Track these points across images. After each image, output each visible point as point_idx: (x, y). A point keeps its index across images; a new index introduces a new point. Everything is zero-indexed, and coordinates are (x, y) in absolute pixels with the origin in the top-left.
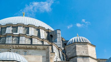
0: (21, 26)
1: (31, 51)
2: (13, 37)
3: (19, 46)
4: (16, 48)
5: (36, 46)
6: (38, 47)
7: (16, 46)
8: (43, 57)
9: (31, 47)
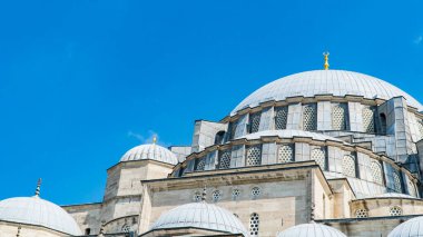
0: (297, 103)
2: (247, 147)
3: (239, 177)
4: (234, 183)
5: (280, 172)
6: (285, 173)
7: (233, 178)
8: (298, 198)
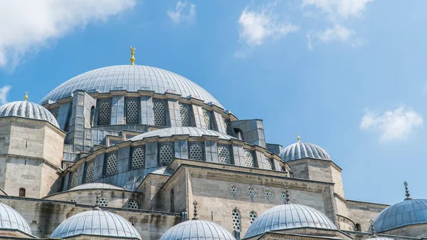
1: (294, 194)
3: (272, 180)
4: (267, 184)
5: (305, 183)
7: (267, 180)
9: (296, 184)
